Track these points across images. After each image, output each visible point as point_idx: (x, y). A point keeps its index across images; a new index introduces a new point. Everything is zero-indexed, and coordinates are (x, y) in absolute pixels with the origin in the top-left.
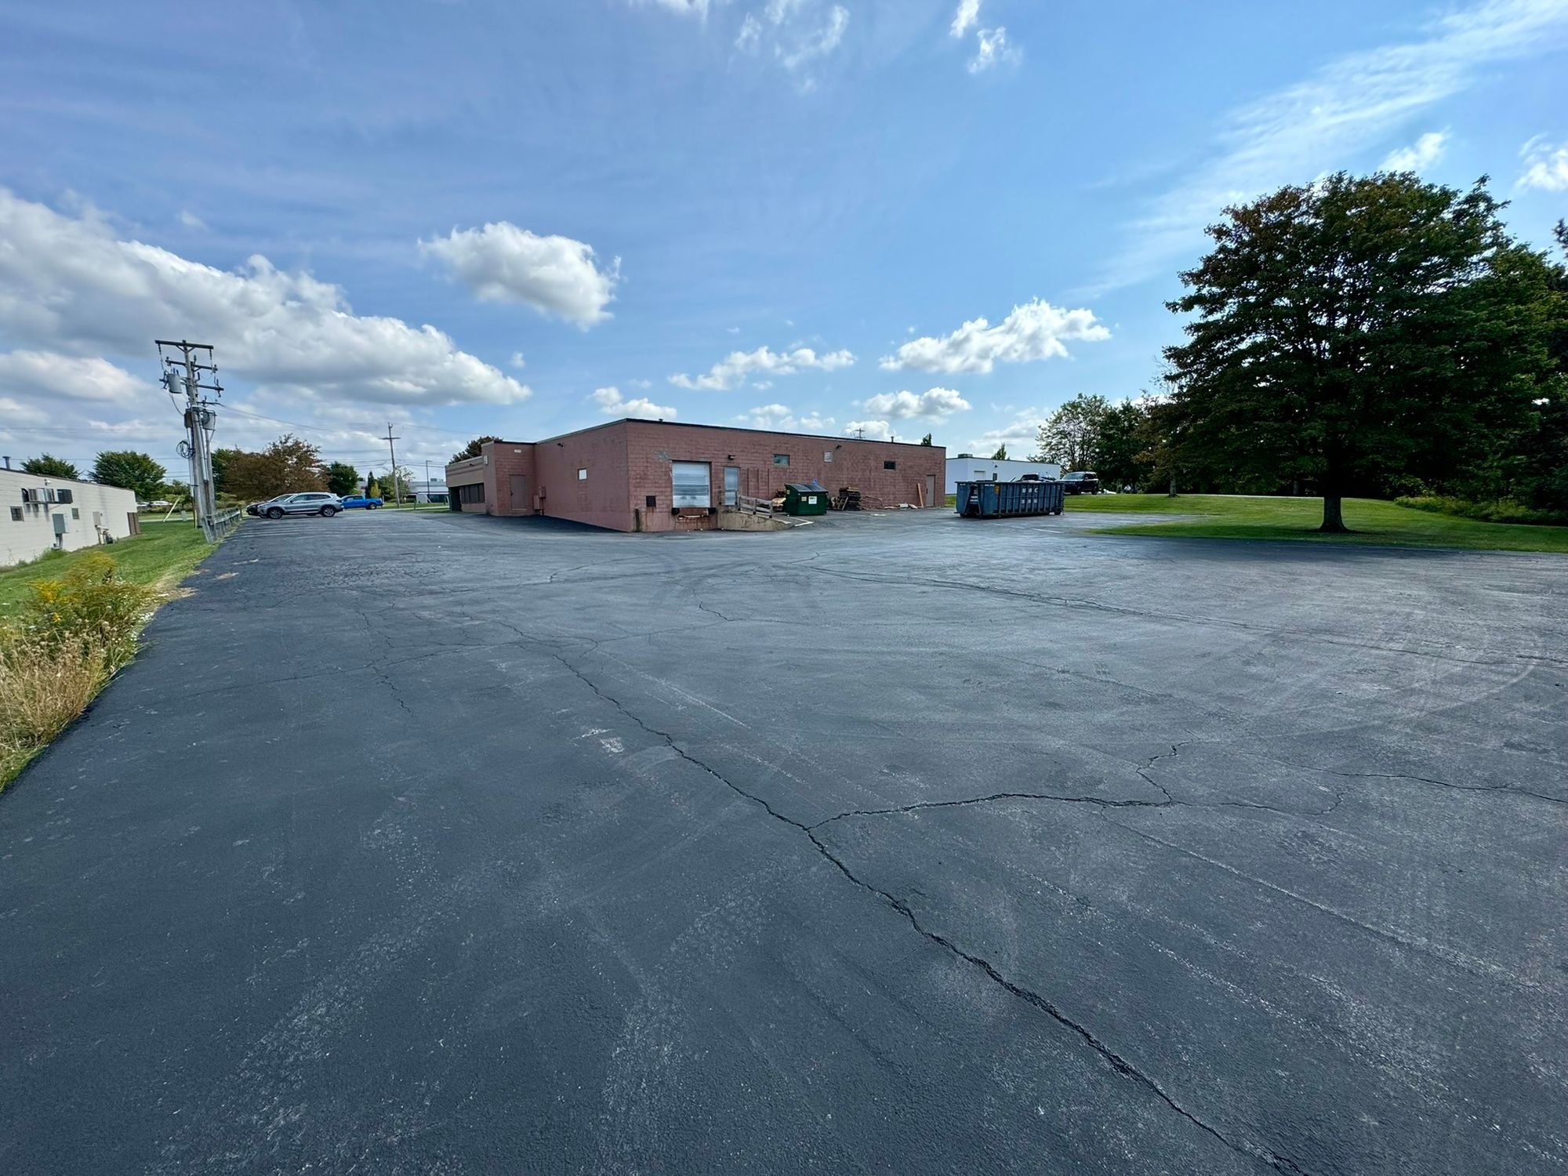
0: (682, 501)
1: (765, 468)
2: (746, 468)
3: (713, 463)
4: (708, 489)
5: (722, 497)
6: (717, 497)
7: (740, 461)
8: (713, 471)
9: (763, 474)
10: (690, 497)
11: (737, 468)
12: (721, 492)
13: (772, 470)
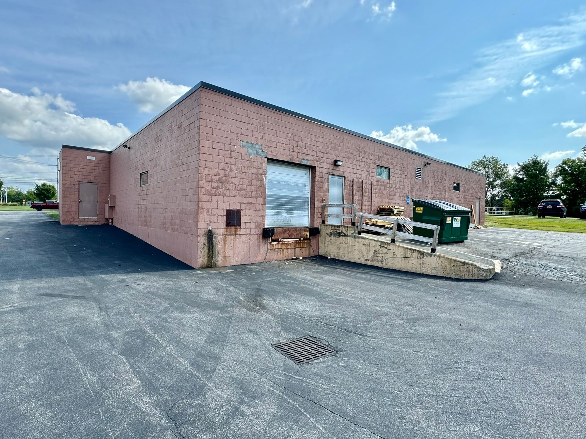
0: (276, 217)
1: (369, 180)
2: (351, 179)
3: (317, 169)
4: (308, 202)
5: (326, 213)
6: (319, 214)
7: (345, 169)
8: (317, 179)
9: (367, 187)
10: (287, 212)
11: (342, 178)
12: (325, 208)
13: (375, 183)
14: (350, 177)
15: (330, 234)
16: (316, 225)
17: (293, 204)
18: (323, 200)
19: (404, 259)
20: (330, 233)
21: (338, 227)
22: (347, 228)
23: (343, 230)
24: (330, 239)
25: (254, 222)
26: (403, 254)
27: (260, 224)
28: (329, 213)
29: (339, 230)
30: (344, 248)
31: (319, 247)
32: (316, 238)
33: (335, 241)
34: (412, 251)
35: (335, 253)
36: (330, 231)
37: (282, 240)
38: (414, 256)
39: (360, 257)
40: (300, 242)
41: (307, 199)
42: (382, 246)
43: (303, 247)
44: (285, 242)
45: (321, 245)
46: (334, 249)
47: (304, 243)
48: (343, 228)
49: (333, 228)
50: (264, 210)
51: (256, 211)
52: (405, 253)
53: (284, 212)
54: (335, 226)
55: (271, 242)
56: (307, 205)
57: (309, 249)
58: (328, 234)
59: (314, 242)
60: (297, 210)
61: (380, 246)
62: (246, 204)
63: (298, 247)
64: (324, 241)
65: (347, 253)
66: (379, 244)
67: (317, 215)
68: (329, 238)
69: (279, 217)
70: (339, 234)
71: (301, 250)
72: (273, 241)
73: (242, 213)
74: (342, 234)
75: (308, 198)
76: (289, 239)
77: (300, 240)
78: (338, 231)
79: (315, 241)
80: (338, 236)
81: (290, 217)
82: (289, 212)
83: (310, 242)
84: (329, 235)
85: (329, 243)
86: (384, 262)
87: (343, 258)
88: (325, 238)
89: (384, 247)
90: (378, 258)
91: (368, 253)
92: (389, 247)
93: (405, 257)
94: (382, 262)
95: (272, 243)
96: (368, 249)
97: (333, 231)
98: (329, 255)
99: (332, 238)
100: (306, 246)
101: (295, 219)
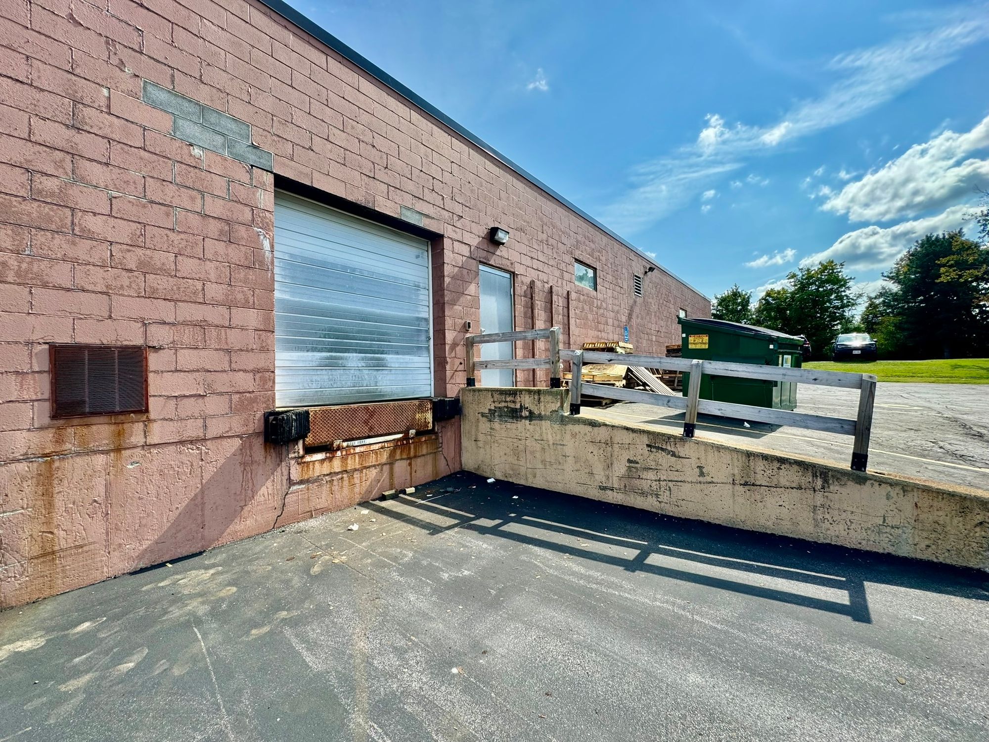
1: (562, 287)
2: (527, 280)
3: (447, 242)
4: (427, 331)
5: (476, 359)
6: (457, 362)
7: (514, 256)
8: (447, 270)
9: (559, 302)
10: (363, 359)
11: (508, 275)
12: (472, 346)
13: (573, 296)
14: (526, 276)
15: (491, 415)
16: (452, 392)
17: (382, 336)
18: (467, 327)
19: (741, 488)
20: (490, 410)
21: (510, 394)
22: (536, 397)
23: (527, 401)
24: (491, 429)
25: (221, 394)
26: (736, 471)
27: (254, 401)
28: (482, 359)
29: (514, 402)
30: (532, 453)
31: (460, 449)
32: (452, 425)
33: (504, 434)
34: (776, 464)
35: (507, 466)
36: (488, 404)
37: (345, 444)
38: (784, 482)
39: (584, 478)
40: (408, 443)
41: (423, 323)
42: (658, 448)
43: (415, 457)
44: (358, 450)
45: (465, 443)
46: (502, 454)
47: (418, 444)
48: (527, 397)
49: (496, 396)
50: (266, 349)
51: (228, 351)
52: (746, 468)
53: (353, 359)
54: (502, 392)
55: (303, 457)
56: (423, 338)
57: (435, 460)
58: (483, 415)
59: (447, 436)
60: (397, 353)
61: (648, 446)
62: (173, 324)
63: (401, 459)
64: (473, 433)
65: (541, 466)
66: (645, 440)
67: (453, 364)
68: (488, 424)
69: (337, 373)
70: (515, 414)
71: (410, 464)
72: (309, 450)
73: (154, 361)
74: (525, 413)
75: (427, 320)
76: (369, 437)
77: (406, 437)
78: (512, 405)
79: (449, 434)
80: (513, 418)
81: (375, 373)
82: (372, 359)
83: (437, 438)
84: (487, 417)
85: (489, 437)
86: (664, 497)
87: (530, 480)
88: (477, 426)
89: (662, 449)
90: (645, 485)
91: (609, 466)
92: (682, 450)
93: (746, 484)
94: (657, 496)
95: (308, 458)
96: (609, 454)
97: (497, 405)
98: (488, 470)
99: (497, 425)
100: (424, 451)
101: (389, 377)
